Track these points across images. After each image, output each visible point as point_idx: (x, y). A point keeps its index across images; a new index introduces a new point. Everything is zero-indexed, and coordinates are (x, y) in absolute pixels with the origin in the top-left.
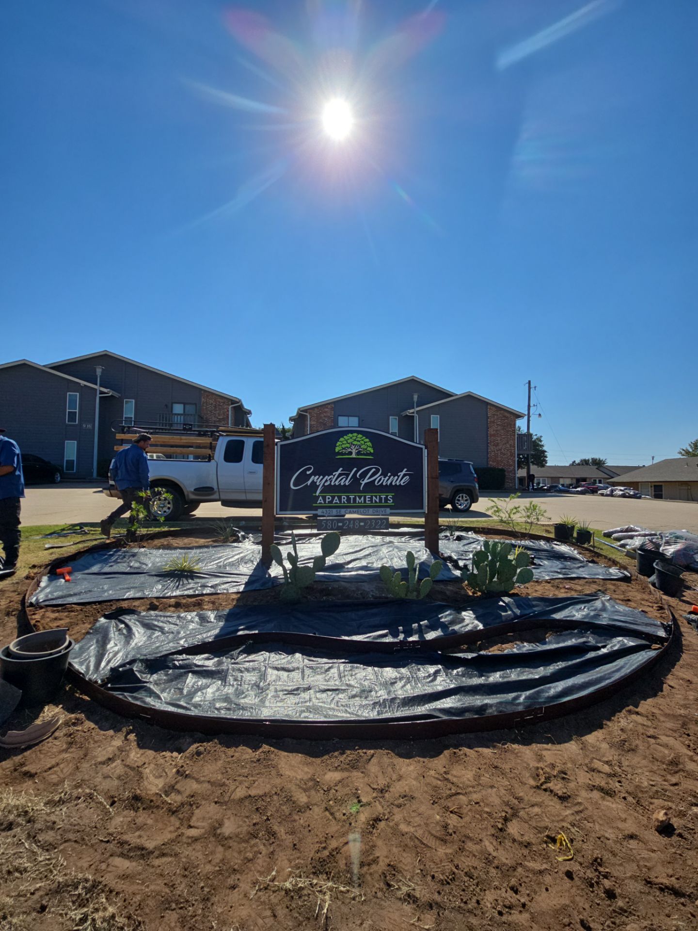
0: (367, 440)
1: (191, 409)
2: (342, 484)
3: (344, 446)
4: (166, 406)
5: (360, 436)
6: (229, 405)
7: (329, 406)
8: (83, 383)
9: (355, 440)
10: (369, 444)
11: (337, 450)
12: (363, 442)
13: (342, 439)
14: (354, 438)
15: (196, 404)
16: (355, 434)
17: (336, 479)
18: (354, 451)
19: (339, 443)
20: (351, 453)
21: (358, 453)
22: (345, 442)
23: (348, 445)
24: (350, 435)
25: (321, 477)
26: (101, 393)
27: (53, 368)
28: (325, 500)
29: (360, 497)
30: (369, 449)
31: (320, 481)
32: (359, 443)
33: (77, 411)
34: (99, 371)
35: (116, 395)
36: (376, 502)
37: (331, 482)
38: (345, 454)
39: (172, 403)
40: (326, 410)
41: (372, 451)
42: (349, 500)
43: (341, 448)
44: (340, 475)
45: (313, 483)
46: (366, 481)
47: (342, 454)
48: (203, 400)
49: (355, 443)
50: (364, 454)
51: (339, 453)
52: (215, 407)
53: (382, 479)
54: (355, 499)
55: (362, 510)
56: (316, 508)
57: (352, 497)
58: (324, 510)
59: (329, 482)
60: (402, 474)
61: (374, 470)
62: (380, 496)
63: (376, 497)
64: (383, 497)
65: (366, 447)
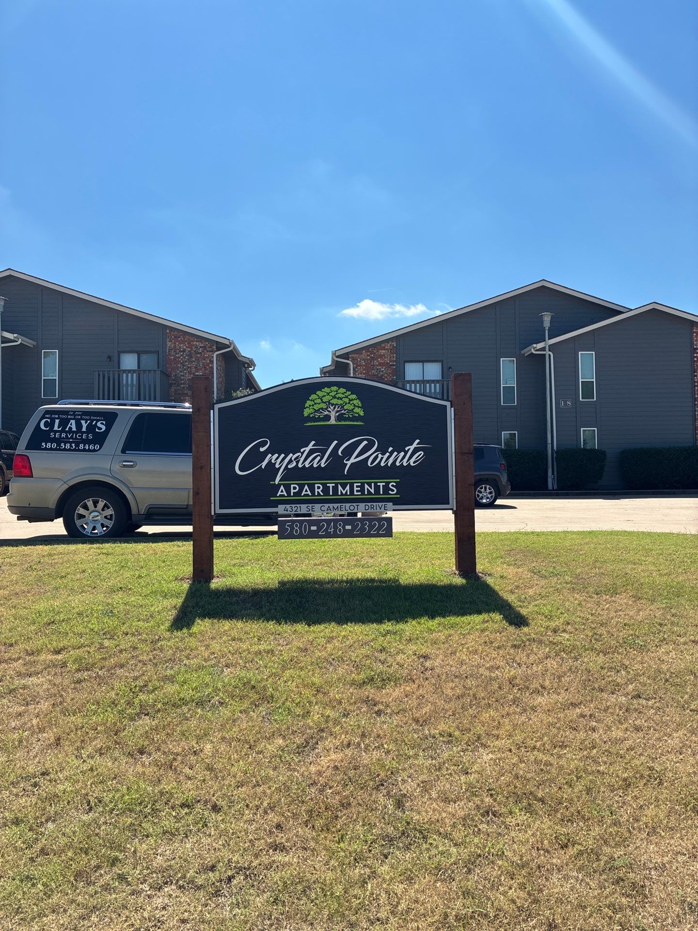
0: (354, 396)
1: (149, 361)
2: (315, 466)
3: (316, 407)
4: (110, 357)
5: (342, 390)
9: (334, 397)
10: (357, 402)
11: (306, 414)
12: (347, 400)
13: (313, 397)
14: (333, 394)
16: (335, 388)
17: (306, 457)
18: (333, 415)
19: (309, 403)
20: (328, 418)
21: (339, 418)
22: (319, 401)
23: (324, 406)
24: (327, 390)
25: (283, 455)
26: (5, 340)
29: (344, 487)
30: (357, 410)
31: (281, 462)
32: (340, 402)
34: (0, 305)
36: (369, 493)
38: (319, 419)
41: (362, 414)
43: (312, 411)
44: (311, 452)
45: (270, 464)
46: (353, 460)
47: (314, 419)
49: (334, 401)
50: (349, 419)
51: (309, 419)
53: (380, 456)
54: (335, 489)
55: (348, 505)
56: (276, 504)
57: (331, 485)
58: (288, 506)
59: (294, 464)
60: (412, 448)
61: (365, 442)
62: (375, 483)
63: (370, 485)
64: (381, 484)
65: (351, 407)
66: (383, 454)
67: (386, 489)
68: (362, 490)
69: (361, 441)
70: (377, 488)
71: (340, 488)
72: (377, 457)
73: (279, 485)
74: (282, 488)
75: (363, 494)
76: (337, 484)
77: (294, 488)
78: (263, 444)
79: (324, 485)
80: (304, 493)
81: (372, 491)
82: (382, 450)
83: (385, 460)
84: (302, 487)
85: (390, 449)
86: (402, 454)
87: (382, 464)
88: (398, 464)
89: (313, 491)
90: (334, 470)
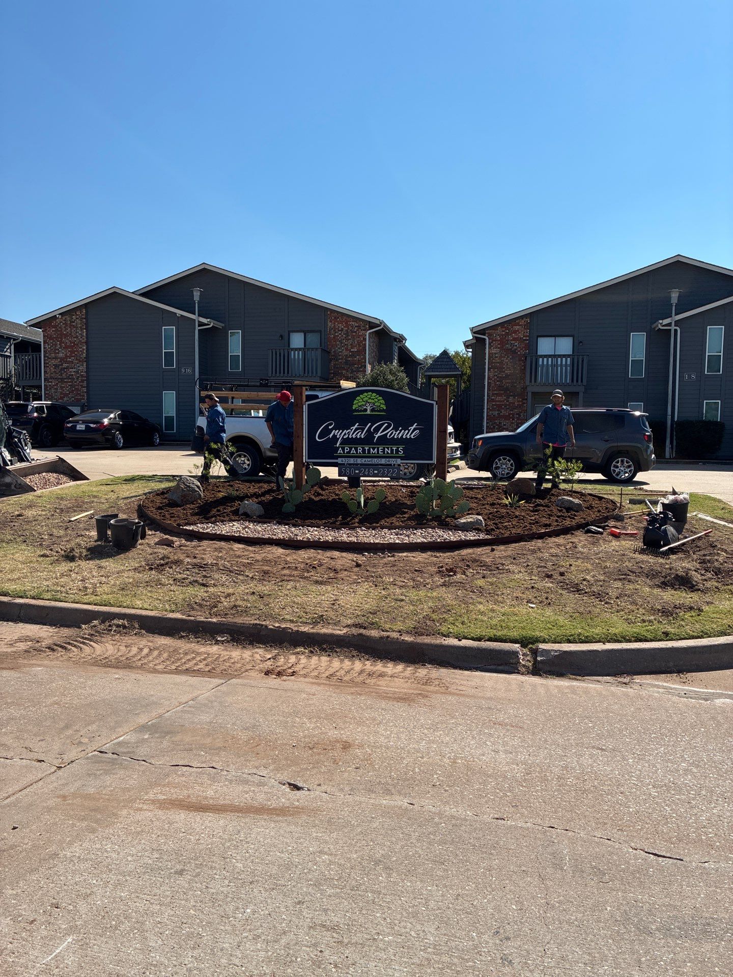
0: (381, 398)
1: (314, 339)
2: (358, 437)
3: (360, 404)
4: (281, 336)
5: (374, 394)
6: (366, 330)
7: (522, 322)
8: (179, 312)
9: (370, 398)
10: (382, 401)
11: (354, 408)
12: (377, 400)
13: (358, 398)
14: (369, 396)
15: (320, 331)
16: (370, 393)
17: (354, 432)
18: (369, 408)
19: (355, 402)
20: (366, 410)
21: (373, 410)
22: (361, 400)
23: (364, 403)
24: (366, 394)
25: (341, 431)
26: (201, 324)
27: (143, 295)
28: (344, 451)
29: (374, 449)
30: (382, 406)
31: (340, 434)
32: (373, 401)
33: (174, 351)
34: (197, 295)
35: (219, 325)
36: (388, 453)
37: (349, 435)
38: (361, 411)
39: (289, 332)
40: (517, 328)
41: (385, 408)
42: (364, 451)
43: (357, 406)
44: (356, 429)
45: (334, 436)
46: (379, 434)
47: (358, 411)
48: (329, 324)
49: (370, 401)
50: (378, 411)
51: (356, 411)
52: (347, 334)
53: (394, 432)
54: (369, 450)
55: (376, 459)
56: (337, 458)
57: (367, 448)
58: (343, 459)
59: (347, 436)
60: (413, 428)
61: (386, 424)
62: (391, 448)
63: (388, 448)
64: (394, 448)
65: (379, 404)
66: (396, 431)
67: (397, 451)
68: (384, 451)
69: (384, 424)
70: (392, 450)
71: (371, 450)
72: (392, 433)
73: (339, 447)
74: (340, 449)
75: (384, 453)
76: (370, 448)
77: (347, 449)
78: (331, 424)
79: (363, 448)
80: (352, 452)
81: (389, 452)
82: (396, 429)
83: (397, 435)
84: (351, 449)
85: (400, 428)
86: (407, 431)
87: (395, 437)
88: (404, 437)
89: (357, 451)
90: (368, 440)
